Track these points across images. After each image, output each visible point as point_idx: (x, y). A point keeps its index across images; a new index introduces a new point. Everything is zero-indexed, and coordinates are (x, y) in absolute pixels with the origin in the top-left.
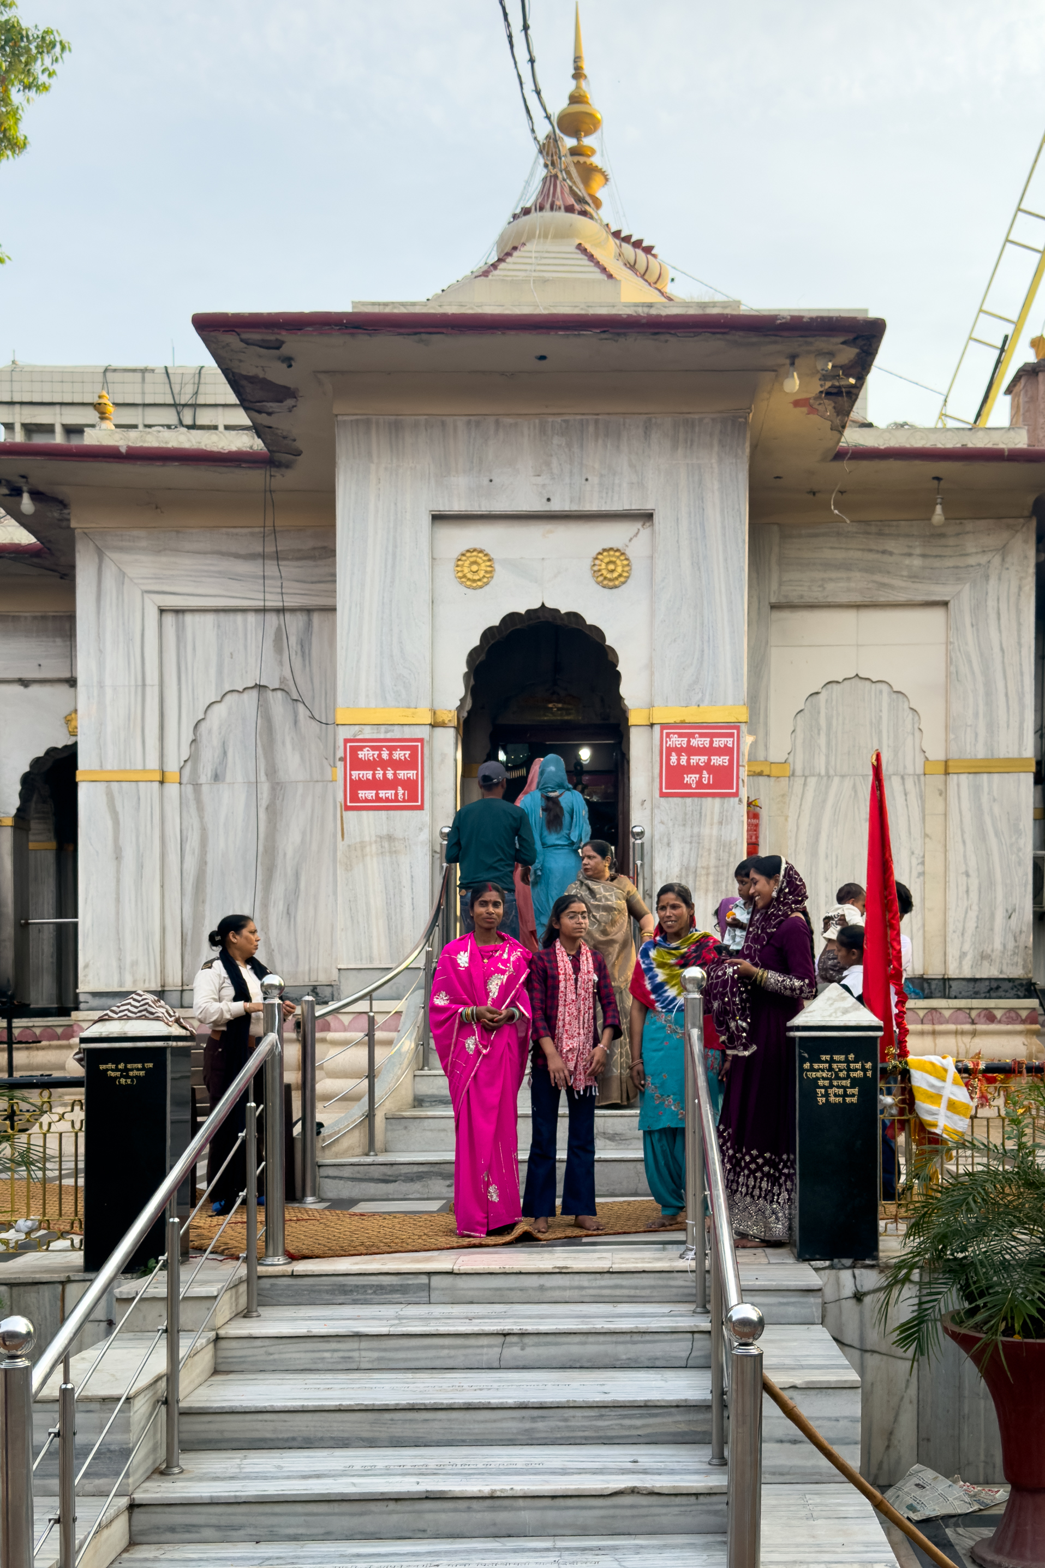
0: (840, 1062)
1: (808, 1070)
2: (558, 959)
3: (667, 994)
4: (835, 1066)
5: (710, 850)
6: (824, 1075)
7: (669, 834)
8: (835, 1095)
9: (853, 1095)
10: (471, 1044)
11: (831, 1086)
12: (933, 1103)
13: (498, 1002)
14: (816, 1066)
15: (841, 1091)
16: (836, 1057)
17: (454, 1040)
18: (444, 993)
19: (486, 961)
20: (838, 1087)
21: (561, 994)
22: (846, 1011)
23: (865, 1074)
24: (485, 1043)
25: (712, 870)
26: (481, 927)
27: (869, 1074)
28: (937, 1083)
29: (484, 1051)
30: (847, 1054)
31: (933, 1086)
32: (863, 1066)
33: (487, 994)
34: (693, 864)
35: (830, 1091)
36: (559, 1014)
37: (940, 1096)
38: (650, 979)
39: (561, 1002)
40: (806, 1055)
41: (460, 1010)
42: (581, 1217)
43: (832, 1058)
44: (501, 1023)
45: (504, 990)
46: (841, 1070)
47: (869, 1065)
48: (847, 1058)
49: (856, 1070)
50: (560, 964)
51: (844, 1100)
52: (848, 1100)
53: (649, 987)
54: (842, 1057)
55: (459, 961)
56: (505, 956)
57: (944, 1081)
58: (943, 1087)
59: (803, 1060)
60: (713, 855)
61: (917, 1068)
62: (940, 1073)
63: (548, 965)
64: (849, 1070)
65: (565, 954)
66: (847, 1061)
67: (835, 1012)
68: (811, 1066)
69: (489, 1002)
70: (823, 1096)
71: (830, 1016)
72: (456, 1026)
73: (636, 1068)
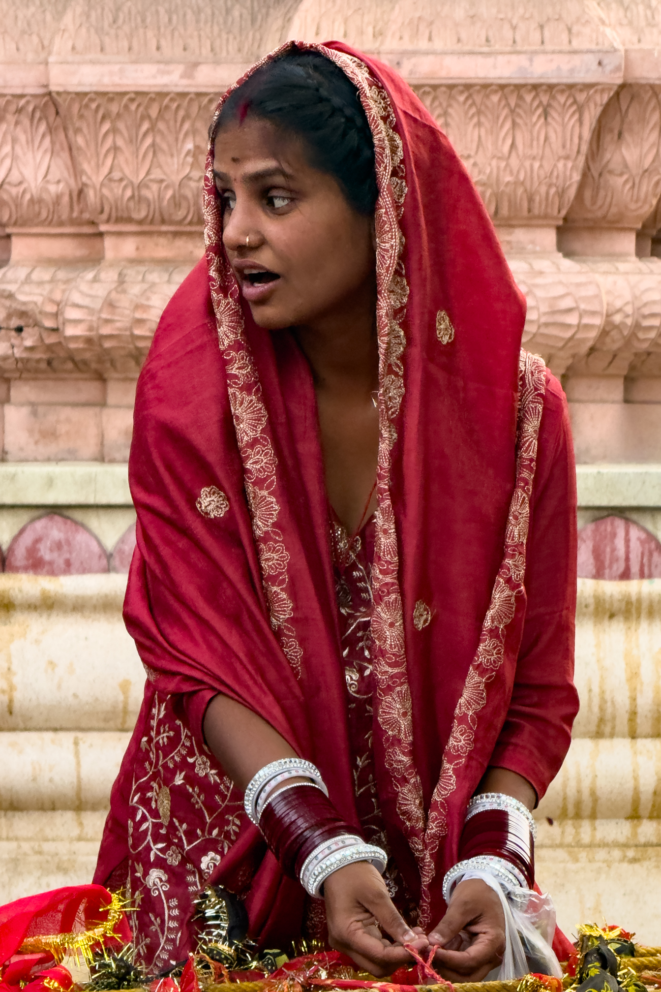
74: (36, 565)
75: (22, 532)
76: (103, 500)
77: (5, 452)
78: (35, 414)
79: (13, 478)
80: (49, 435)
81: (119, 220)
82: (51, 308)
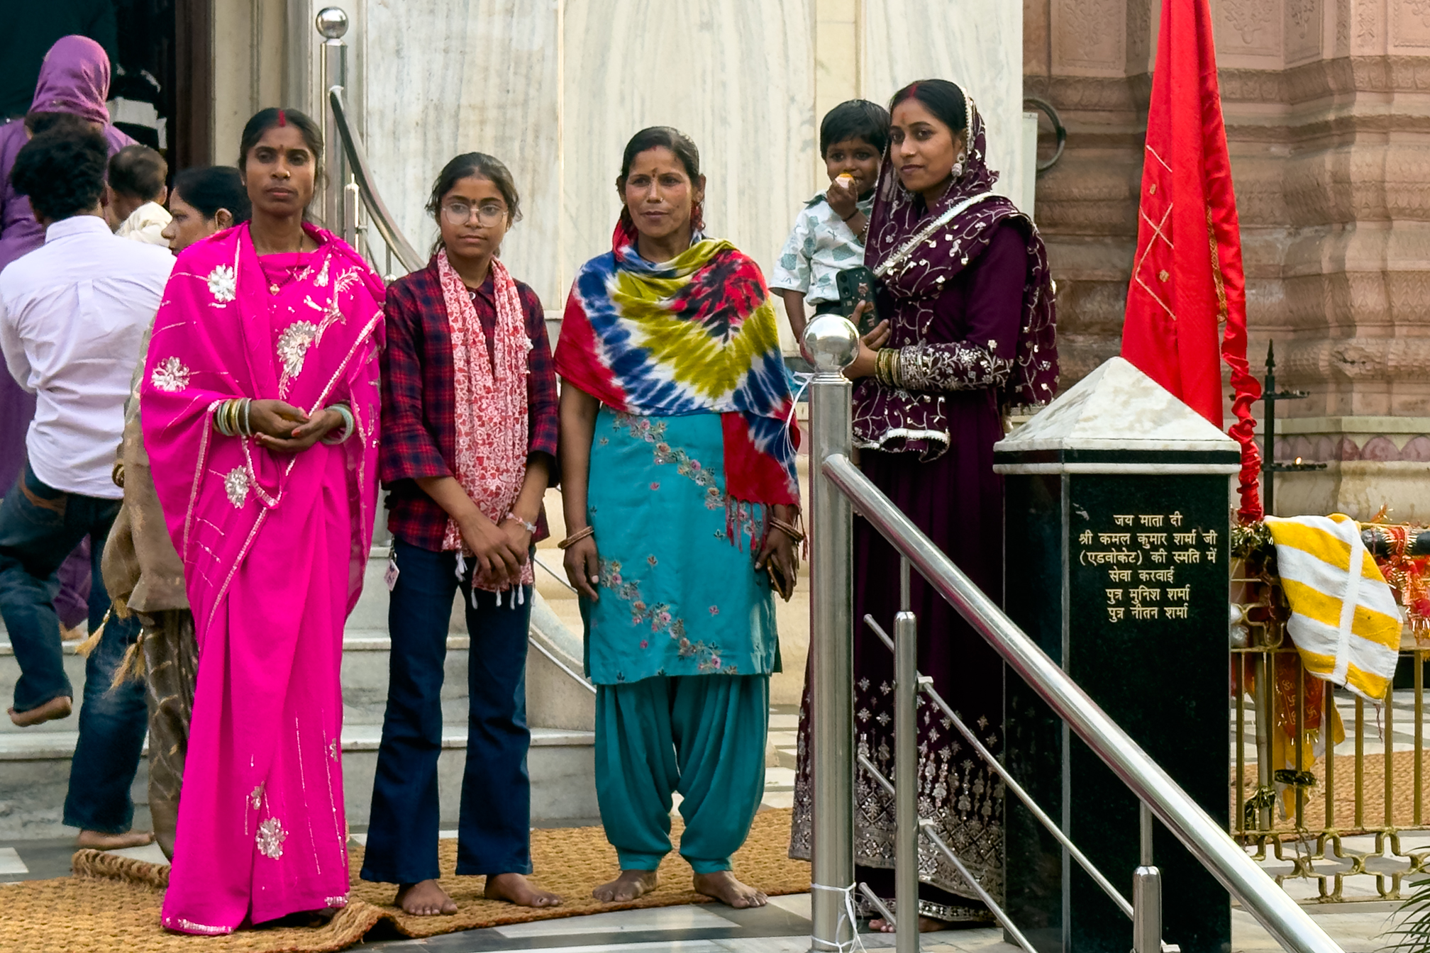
0: (1154, 529)
1: (1089, 548)
2: (447, 296)
3: (651, 376)
4: (1142, 538)
5: (486, 69)
6: (1122, 558)
7: (399, 30)
8: (1145, 602)
9: (1179, 603)
10: (237, 485)
11: (1136, 582)
12: (1325, 617)
13: (304, 390)
14: (1105, 538)
15: (1155, 593)
16: (1145, 519)
17: (198, 475)
18: (177, 362)
19: (275, 289)
20: (1149, 584)
21: (459, 376)
22: (1159, 420)
23: (1204, 557)
24: (270, 484)
25: (492, 114)
26: (263, 211)
27: (1212, 556)
28: (1334, 575)
29: (272, 503)
30: (1168, 511)
31: (1325, 581)
32: (1199, 539)
33: (278, 366)
34: (450, 100)
35: (1134, 593)
36: (458, 422)
37: (1338, 603)
38: (607, 342)
39: (460, 394)
40: (1085, 514)
41: (212, 408)
42: (503, 878)
43: (1137, 520)
44: (309, 440)
45: (318, 359)
46: (1155, 548)
47: (1211, 537)
48: (1167, 521)
49: (1185, 547)
50: (452, 308)
51: (1162, 612)
52: (1169, 611)
53: (606, 360)
54: (1158, 520)
55: (213, 289)
56: (322, 280)
57: (1346, 570)
58: (1344, 584)
59: (1077, 525)
60: (494, 81)
61: (1291, 544)
62: (1336, 554)
63: (424, 310)
64: (1171, 547)
65: (460, 284)
66: (1168, 528)
67: (1139, 421)
68: (1096, 538)
69: (283, 389)
70: (1118, 604)
71: (1131, 428)
72: (204, 442)
73: (580, 547)
74: (1374, 457)
75: (1367, 444)
76: (1400, 431)
77: (1352, 411)
78: (1364, 396)
79: (1367, 422)
80: (1369, 405)
81: (1404, 320)
82: (1379, 355)
